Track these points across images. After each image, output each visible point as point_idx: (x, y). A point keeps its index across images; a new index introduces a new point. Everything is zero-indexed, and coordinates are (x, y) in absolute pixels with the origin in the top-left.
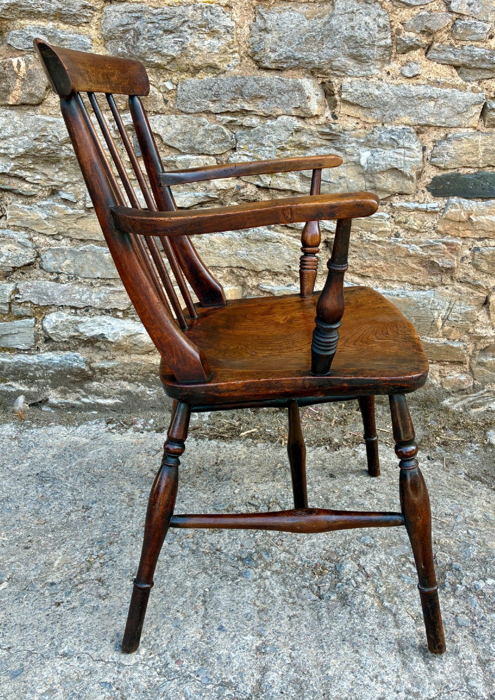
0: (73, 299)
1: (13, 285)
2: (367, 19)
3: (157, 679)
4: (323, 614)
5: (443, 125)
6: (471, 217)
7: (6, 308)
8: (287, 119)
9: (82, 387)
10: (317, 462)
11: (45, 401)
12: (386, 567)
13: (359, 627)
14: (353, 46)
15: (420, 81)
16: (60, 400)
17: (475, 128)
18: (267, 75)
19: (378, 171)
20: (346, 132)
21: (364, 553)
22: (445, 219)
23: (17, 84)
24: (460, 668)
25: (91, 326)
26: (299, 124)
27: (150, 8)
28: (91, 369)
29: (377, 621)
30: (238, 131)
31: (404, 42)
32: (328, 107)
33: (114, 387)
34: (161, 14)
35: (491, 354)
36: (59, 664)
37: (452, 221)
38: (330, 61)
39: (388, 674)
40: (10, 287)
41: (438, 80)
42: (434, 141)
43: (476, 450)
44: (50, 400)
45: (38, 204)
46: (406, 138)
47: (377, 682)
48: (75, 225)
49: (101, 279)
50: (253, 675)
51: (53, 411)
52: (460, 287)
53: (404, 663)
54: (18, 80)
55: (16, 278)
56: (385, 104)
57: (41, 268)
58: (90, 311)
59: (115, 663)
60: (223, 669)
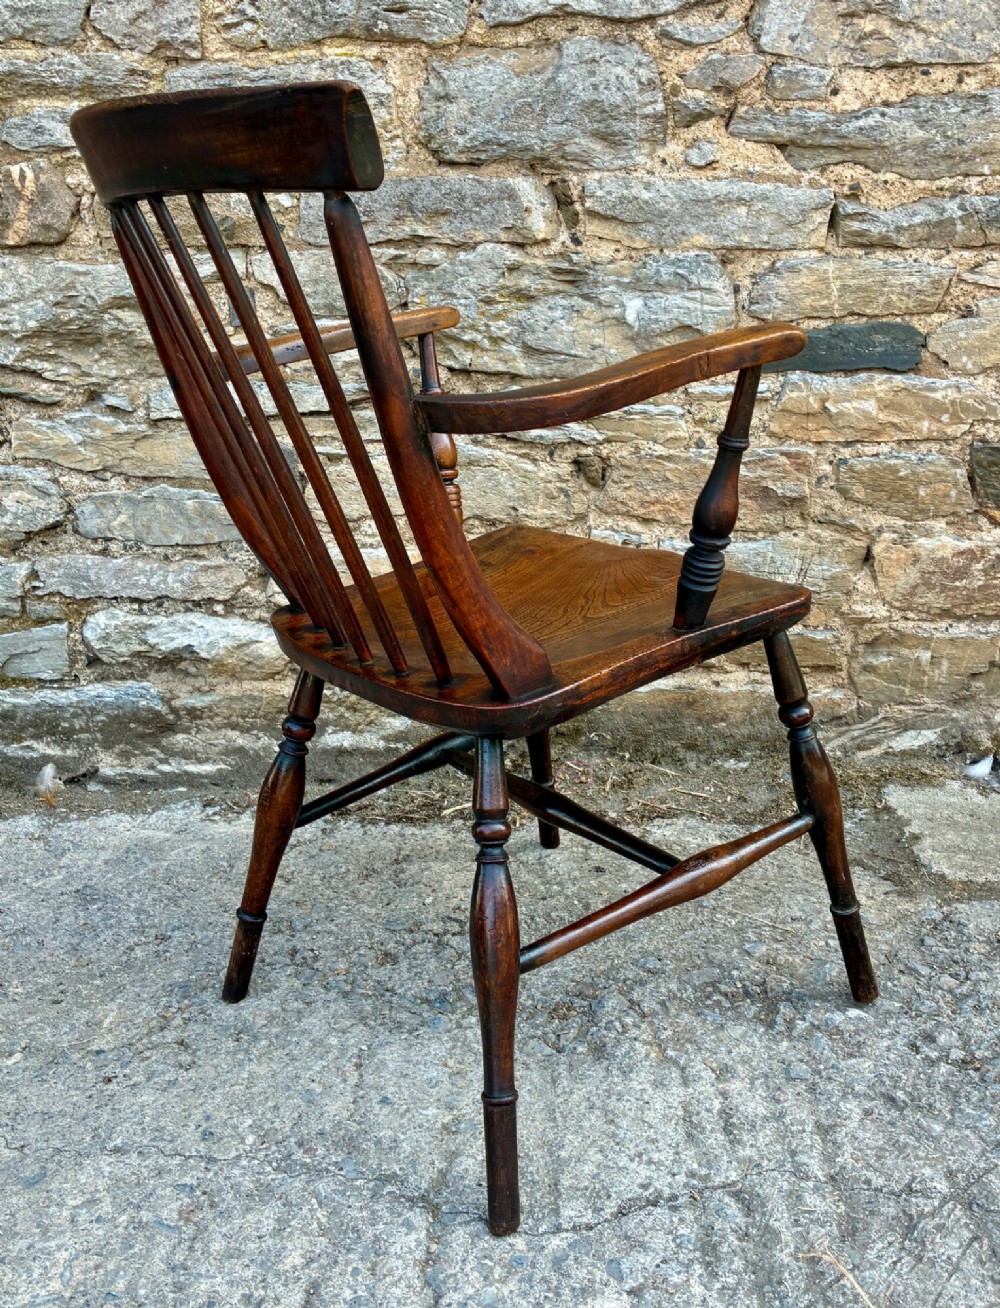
0: (135, 585)
1: (26, 565)
2: (619, 70)
3: (273, 1176)
4: (560, 1074)
5: (766, 247)
6: (827, 404)
7: (17, 607)
8: (493, 249)
9: (157, 745)
10: (575, 849)
11: (93, 774)
12: (676, 1002)
13: (619, 1088)
14: (598, 118)
15: (719, 173)
16: (119, 770)
17: (821, 249)
18: (452, 174)
19: (658, 331)
20: (598, 267)
21: (642, 983)
22: (781, 410)
23: (22, 210)
24: (784, 1138)
25: (170, 633)
26: (513, 256)
27: (246, 69)
28: (174, 710)
29: (653, 1078)
30: (410, 274)
31: (686, 106)
32: (564, 225)
33: (215, 742)
34: (265, 78)
35: (885, 650)
36: (106, 1164)
37: (795, 414)
38: (561, 146)
39: (660, 1151)
40: (22, 569)
41: (751, 169)
42: (753, 276)
43: (861, 820)
44: (101, 770)
45: (66, 417)
46: (703, 272)
47: (640, 1164)
48: (132, 452)
49: (184, 546)
50: (433, 1164)
51: (106, 791)
52: (818, 531)
53: (689, 1135)
54: (22, 203)
55: (33, 553)
56: (662, 215)
57: (76, 531)
58: (166, 604)
59: (201, 1157)
60: (383, 1157)
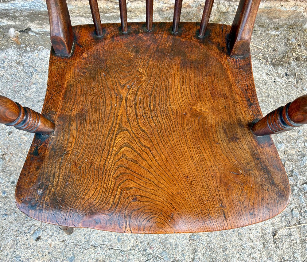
3: (142, 258)
16: (39, 29)
24: (291, 246)
36: (92, 252)
39: (256, 253)
44: (32, 29)
47: (250, 258)
50: (189, 255)
60: (174, 251)
